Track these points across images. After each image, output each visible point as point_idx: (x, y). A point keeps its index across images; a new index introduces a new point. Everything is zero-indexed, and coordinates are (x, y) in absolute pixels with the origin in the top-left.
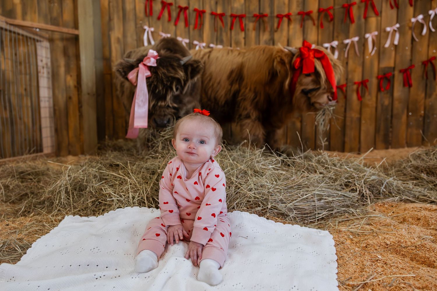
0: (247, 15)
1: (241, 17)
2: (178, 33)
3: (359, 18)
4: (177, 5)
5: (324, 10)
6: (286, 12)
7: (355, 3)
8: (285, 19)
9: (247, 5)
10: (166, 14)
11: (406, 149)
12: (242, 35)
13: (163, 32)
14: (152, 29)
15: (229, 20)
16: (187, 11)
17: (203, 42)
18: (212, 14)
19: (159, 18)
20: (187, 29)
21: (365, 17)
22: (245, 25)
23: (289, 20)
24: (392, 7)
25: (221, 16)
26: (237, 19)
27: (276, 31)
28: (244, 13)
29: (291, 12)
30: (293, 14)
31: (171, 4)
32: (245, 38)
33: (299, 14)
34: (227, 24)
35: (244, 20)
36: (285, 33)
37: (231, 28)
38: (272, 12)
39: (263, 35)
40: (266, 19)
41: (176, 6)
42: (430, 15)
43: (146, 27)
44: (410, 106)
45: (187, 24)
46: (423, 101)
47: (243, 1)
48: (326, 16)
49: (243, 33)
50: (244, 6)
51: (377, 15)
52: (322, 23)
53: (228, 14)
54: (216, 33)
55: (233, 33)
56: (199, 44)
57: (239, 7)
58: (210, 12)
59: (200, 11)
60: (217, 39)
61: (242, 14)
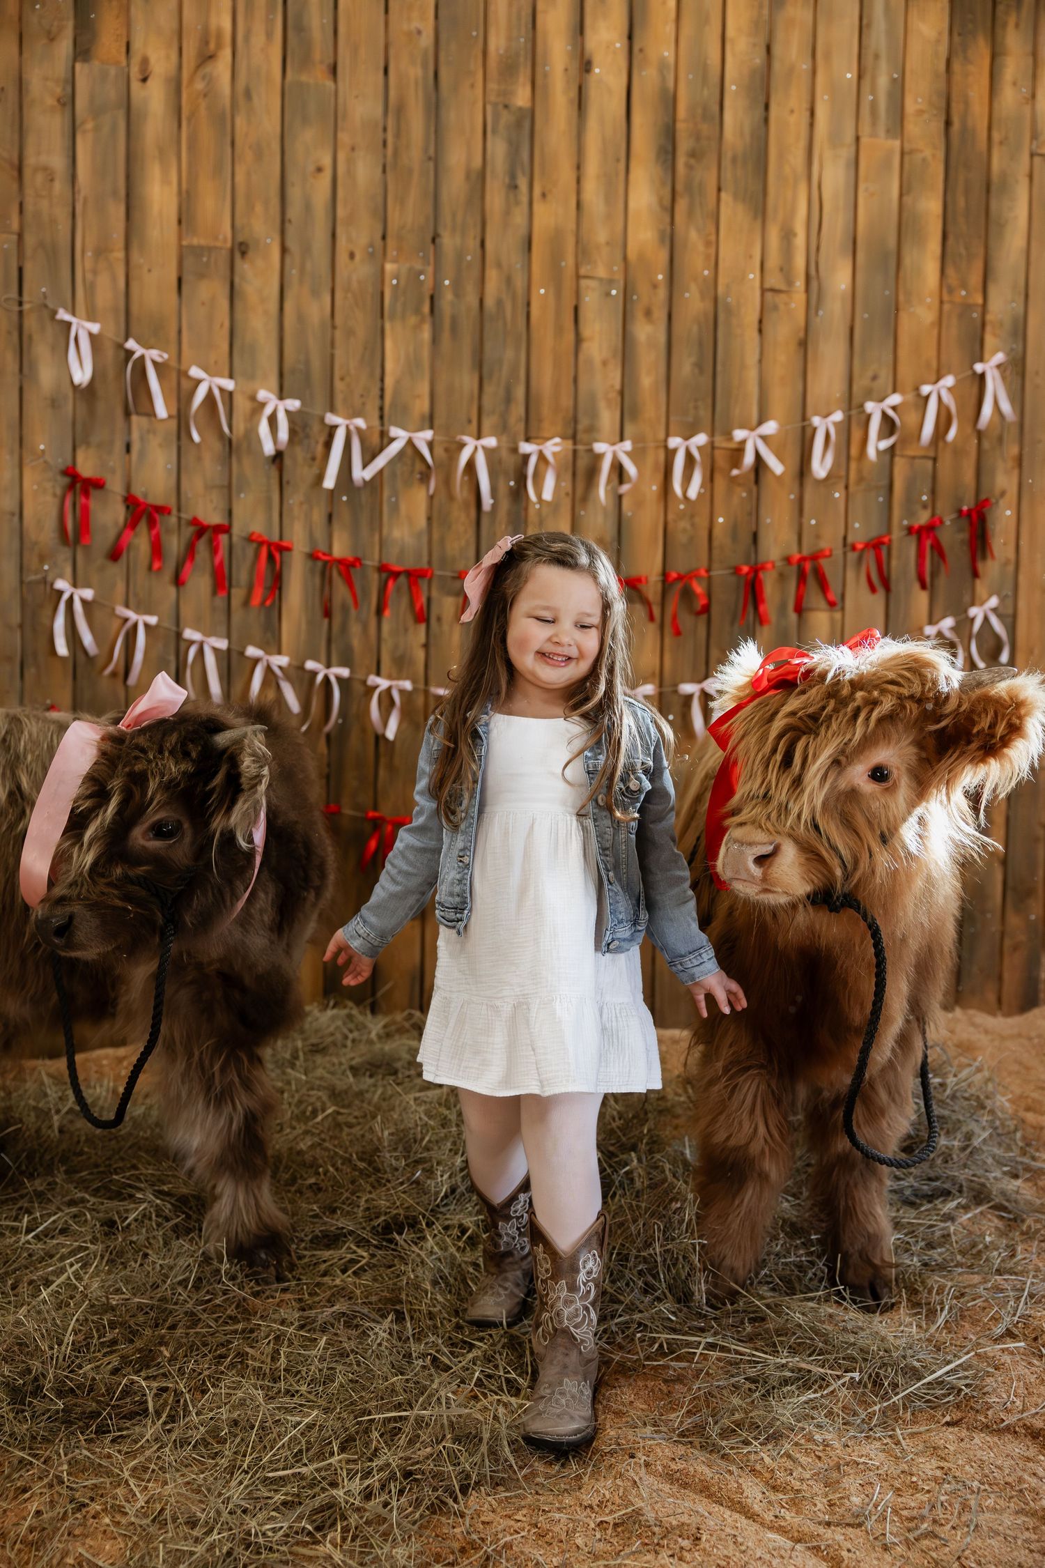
0: (437, 573)
1: (415, 576)
2: (187, 612)
3: (782, 608)
4: (186, 516)
5: (680, 578)
7: (768, 565)
9: (436, 536)
10: (141, 542)
12: (419, 635)
13: (127, 606)
14: (88, 594)
15: (374, 579)
16: (223, 538)
17: (279, 653)
18: (313, 556)
19: (115, 554)
20: (220, 600)
21: (799, 609)
22: (429, 600)
24: (873, 589)
25: (348, 567)
26: (402, 580)
28: (425, 565)
31: (164, 510)
32: (426, 646)
34: (365, 592)
35: (423, 584)
37: (381, 607)
41: (179, 518)
42: (973, 620)
43: (61, 584)
45: (221, 581)
47: (422, 522)
48: (687, 594)
49: (423, 627)
50: (425, 539)
51: (832, 604)
52: (675, 618)
53: (371, 562)
54: (326, 621)
55: (386, 627)
56: (266, 657)
57: (409, 541)
58: (307, 550)
59: (270, 544)
60: (329, 641)
61: (418, 567)
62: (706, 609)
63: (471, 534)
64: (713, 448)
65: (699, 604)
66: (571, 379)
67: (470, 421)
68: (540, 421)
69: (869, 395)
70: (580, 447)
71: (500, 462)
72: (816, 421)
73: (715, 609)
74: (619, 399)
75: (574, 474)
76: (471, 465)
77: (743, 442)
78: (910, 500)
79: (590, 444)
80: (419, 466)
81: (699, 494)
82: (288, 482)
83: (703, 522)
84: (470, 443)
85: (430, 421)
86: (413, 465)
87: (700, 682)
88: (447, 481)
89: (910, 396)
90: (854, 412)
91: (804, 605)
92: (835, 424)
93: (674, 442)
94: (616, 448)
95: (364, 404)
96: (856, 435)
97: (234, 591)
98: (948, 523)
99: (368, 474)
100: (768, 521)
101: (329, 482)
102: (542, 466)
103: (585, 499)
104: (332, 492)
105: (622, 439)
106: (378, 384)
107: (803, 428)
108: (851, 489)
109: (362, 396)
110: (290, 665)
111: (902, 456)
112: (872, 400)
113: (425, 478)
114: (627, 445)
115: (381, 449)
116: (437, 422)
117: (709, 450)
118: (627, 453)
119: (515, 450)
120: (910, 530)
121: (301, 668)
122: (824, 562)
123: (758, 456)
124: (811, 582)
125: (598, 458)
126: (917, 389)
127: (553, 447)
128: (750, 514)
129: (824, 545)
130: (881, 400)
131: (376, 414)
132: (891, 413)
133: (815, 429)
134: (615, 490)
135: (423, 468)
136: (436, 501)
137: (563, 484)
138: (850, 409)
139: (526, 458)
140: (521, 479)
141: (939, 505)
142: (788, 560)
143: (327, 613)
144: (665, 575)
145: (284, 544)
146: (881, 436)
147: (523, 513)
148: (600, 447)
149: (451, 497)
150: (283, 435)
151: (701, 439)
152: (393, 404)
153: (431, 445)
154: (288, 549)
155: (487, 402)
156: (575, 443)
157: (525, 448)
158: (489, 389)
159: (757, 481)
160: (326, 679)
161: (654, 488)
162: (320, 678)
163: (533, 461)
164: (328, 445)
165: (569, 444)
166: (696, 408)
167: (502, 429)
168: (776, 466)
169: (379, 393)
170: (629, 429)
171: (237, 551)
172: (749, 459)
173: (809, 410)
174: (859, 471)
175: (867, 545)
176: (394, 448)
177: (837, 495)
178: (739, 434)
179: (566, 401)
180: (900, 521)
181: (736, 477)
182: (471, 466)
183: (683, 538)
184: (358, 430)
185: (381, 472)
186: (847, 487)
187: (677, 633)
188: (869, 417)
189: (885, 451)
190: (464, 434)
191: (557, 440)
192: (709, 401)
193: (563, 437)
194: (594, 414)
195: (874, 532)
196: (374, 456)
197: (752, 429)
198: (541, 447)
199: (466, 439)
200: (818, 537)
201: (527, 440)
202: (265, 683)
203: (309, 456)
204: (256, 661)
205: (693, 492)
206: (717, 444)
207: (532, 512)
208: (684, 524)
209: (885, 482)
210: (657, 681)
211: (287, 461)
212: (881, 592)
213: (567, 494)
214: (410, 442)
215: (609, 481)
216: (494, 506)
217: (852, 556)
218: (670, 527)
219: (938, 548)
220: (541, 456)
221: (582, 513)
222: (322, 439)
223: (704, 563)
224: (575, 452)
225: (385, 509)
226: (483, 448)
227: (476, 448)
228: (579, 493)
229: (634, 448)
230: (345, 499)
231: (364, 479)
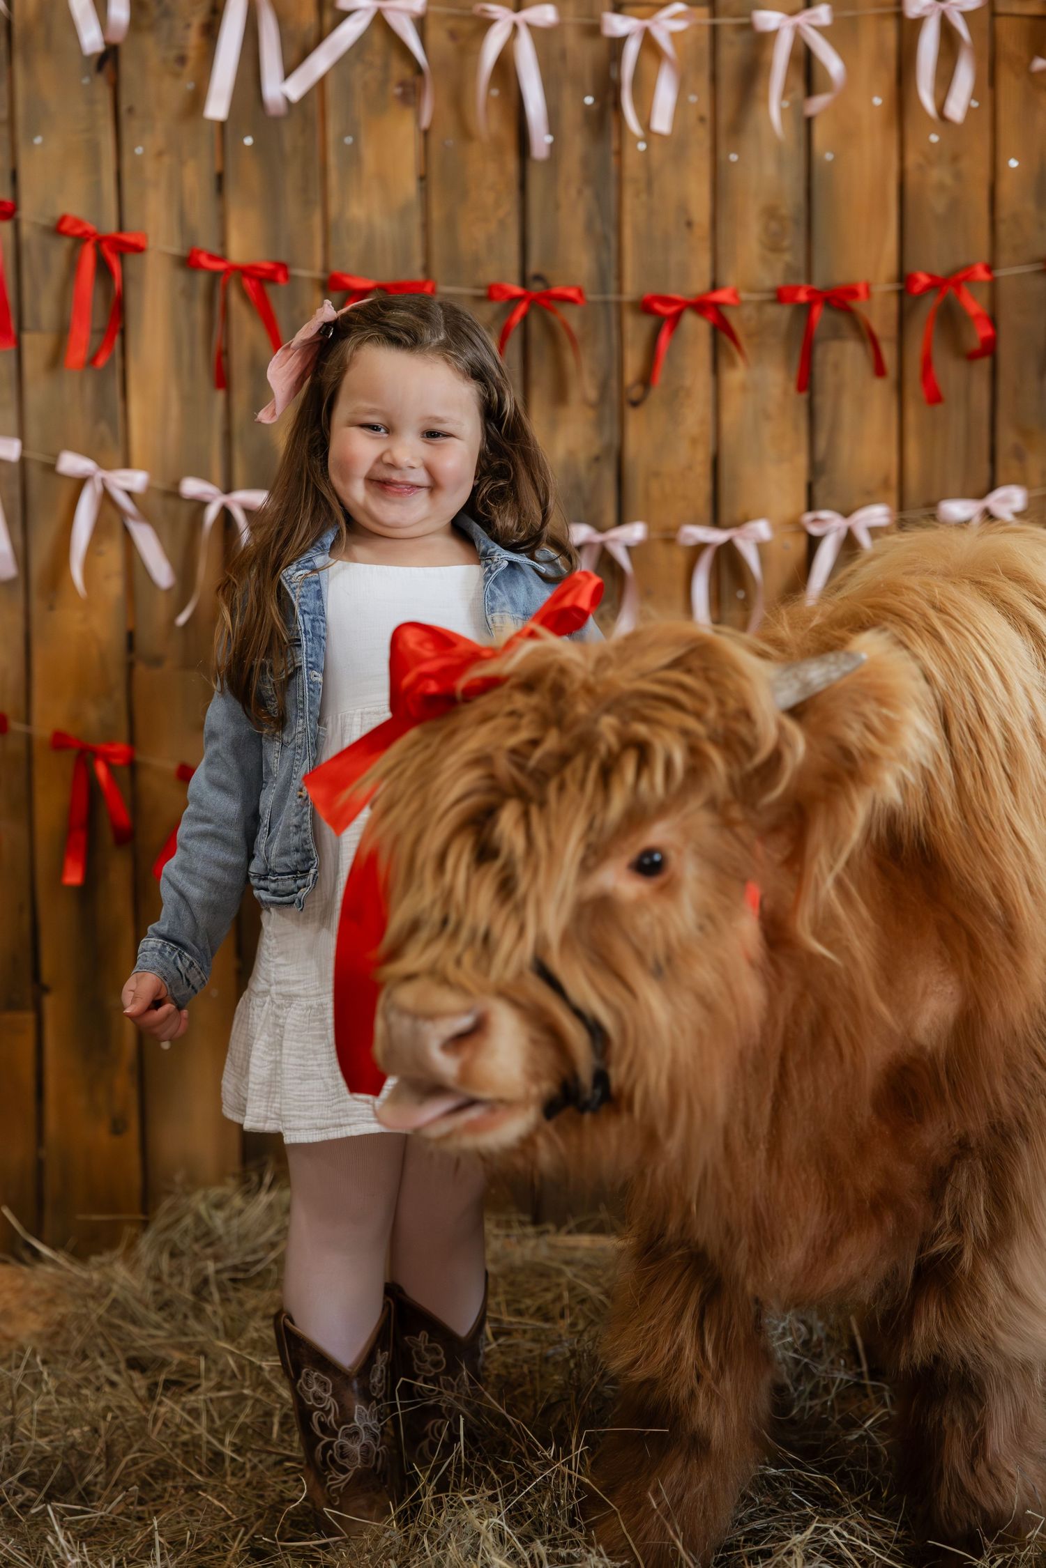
5: (937, 284)
6: (698, 285)
8: (695, 328)
9: (437, 214)
17: (127, 464)
18: (192, 262)
23: (721, 329)
25: (261, 279)
27: (635, 404)
28: (415, 273)
33: (781, 296)
36: (695, 415)
38: (608, 275)
40: (571, 316)
47: (409, 186)
48: (949, 318)
50: (416, 220)
52: (927, 364)
53: (308, 271)
54: (220, 395)
56: (101, 474)
57: (384, 226)
58: (176, 249)
59: (100, 241)
60: (228, 436)
61: (403, 277)
62: (989, 348)
63: (509, 207)
64: (994, 14)
65: (975, 336)
70: (725, 21)
71: (563, 55)
73: (1006, 350)
75: (714, 78)
76: (505, 64)
79: (746, 13)
80: (399, 70)
81: (970, 110)
82: (131, 110)
83: (977, 168)
84: (503, 17)
86: (386, 67)
87: (981, 496)
88: (458, 100)
93: (918, 5)
94: (801, 19)
97: (27, 338)
99: (295, 88)
101: (217, 108)
102: (650, 61)
103: (737, 127)
104: (222, 125)
110: (149, 488)
113: (410, 94)
114: (822, 13)
115: (320, 38)
117: (986, 16)
118: (821, 30)
119: (594, 30)
121: (173, 493)
125: (764, 40)
127: (671, 24)
134: (798, 109)
135: (408, 73)
136: (434, 141)
137: (693, 99)
139: (618, 44)
140: (609, 91)
143: (222, 379)
144: (904, 280)
145: (127, 237)
147: (613, 160)
148: (768, 19)
149: (465, 133)
150: (120, 11)
154: (138, 249)
156: (714, 14)
157: (617, 25)
160: (226, 513)
161: (877, 101)
162: (212, 513)
163: (632, 50)
164: (211, 30)
165: (702, 16)
171: (32, 258)
176: (349, 32)
182: (505, 67)
183: (939, 204)
185: (321, 83)
187: (934, 397)
191: (679, 7)
193: (692, 4)
196: (306, 52)
198: (647, 23)
199: (496, 10)
201: (618, 9)
202: (99, 530)
203: (173, 54)
204: (81, 482)
205: (957, 108)
206: (1001, 8)
207: (630, 160)
208: (939, 174)
210: (893, 497)
211: (128, 67)
213: (702, 119)
214: (380, 20)
215: (786, 92)
216: (553, 147)
218: (912, 178)
220: (649, 42)
221: (734, 157)
222: (197, 20)
223: (981, 254)
224: (714, 30)
225: (333, 160)
226: (530, 27)
227: (515, 27)
228: (725, 115)
229: (836, 19)
230: (248, 141)
231: (287, 99)
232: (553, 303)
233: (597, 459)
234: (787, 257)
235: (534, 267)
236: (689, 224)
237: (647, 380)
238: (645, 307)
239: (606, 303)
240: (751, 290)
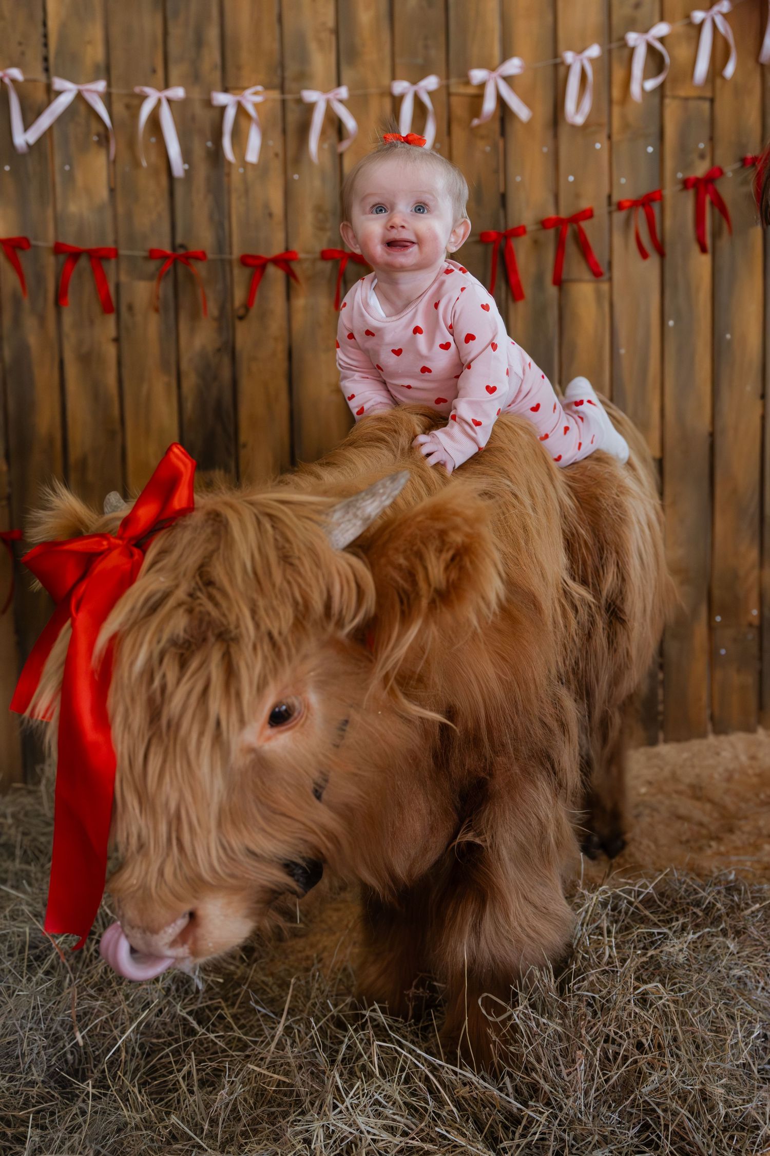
0: (123, 252)
1: (100, 257)
3: (539, 281)
6: (277, 249)
7: (520, 231)
8: (275, 274)
9: (121, 210)
11: (711, 739)
12: (108, 328)
15: (50, 265)
21: (558, 281)
22: (118, 286)
23: (290, 275)
24: (644, 255)
25: (14, 247)
26: (84, 262)
27: (241, 318)
28: (109, 243)
29: (295, 247)
30: (301, 256)
32: (117, 340)
33: (325, 255)
34: (40, 279)
35: (110, 267)
36: (277, 324)
37: (60, 298)
38: (223, 243)
39: (192, 331)
40: (200, 268)
44: (716, 593)
46: (755, 573)
47: (103, 193)
49: (111, 319)
50: (108, 215)
51: (597, 274)
53: (45, 242)
55: (68, 318)
57: (89, 216)
61: (101, 245)
63: (163, 206)
64: (449, 94)
66: (275, 18)
67: (154, 71)
68: (239, 68)
69: (632, 25)
70: (289, 97)
71: (193, 118)
72: (569, 57)
74: (333, 38)
75: (284, 131)
76: (155, 121)
77: (482, 86)
78: (683, 148)
79: (299, 92)
80: (95, 127)
84: (153, 95)
85: (106, 71)
86: (87, 125)
88: (131, 143)
89: (680, 26)
90: (614, 45)
91: (564, 277)
92: (592, 60)
93: (400, 86)
94: (331, 96)
95: (23, 54)
96: (618, 74)
98: (729, 174)
99: (32, 136)
100: (518, 179)
102: (243, 122)
103: (297, 160)
105: (339, 84)
106: (40, 30)
107: (556, 66)
108: (616, 137)
109: (20, 44)
111: (674, 97)
112: (634, 30)
113: (104, 139)
114: (343, 92)
115: (47, 107)
116: (114, 73)
117: (443, 96)
118: (342, 102)
119: (208, 103)
120: (687, 184)
122: (585, 225)
123: (501, 103)
124: (571, 249)
125: (310, 108)
126: (688, 17)
127: (252, 98)
128: (496, 171)
129: (584, 205)
130: (646, 31)
131: (39, 66)
132: (658, 46)
133: (568, 68)
134: (333, 149)
135: (101, 129)
136: (118, 168)
137: (271, 142)
138: (610, 41)
139: (223, 109)
140: (216, 139)
141: (719, 152)
142: (545, 224)
146: (646, 76)
147: (225, 179)
148: (310, 96)
149: (136, 164)
151: (431, 82)
152: (58, 53)
153: (107, 98)
155: (175, 49)
156: (283, 93)
157: (221, 98)
158: (175, 31)
159: (503, 133)
163: (230, 114)
165: (275, 95)
166: (426, 47)
167: (194, 78)
168: (521, 111)
169: (42, 40)
170: (347, 74)
172: (489, 105)
173: (562, 44)
174: (623, 117)
175: (635, 204)
176: (61, 104)
177: (598, 146)
178: (478, 75)
179: (270, 43)
180: (673, 175)
181: (479, 127)
182: (157, 124)
184: (14, 81)
185: (48, 134)
186: (610, 137)
188: (632, 50)
189: (653, 91)
190: (147, 85)
191: (259, 88)
192: (442, 39)
193: (267, 87)
194: (304, 58)
195: (644, 189)
196: (39, 113)
197: (493, 69)
198: (238, 98)
199: (148, 89)
200: (577, 196)
201: (226, 90)
206: (453, 89)
207: (233, 177)
209: (654, 129)
212: (654, 259)
213: (277, 155)
214: (79, 97)
215: (323, 137)
216: (187, 172)
217: (619, 217)
219: (719, 204)
220: (241, 109)
221: (296, 177)
224: (284, 102)
225: (58, 179)
226: (169, 101)
227: (159, 102)
228: (291, 153)
229: (351, 96)
230: (7, 168)
231: (28, 144)
232: (192, 261)
233: (219, 350)
234: (329, 234)
235: (179, 240)
236: (270, 215)
237: (248, 304)
238: (245, 260)
239: (222, 261)
240: (308, 252)
